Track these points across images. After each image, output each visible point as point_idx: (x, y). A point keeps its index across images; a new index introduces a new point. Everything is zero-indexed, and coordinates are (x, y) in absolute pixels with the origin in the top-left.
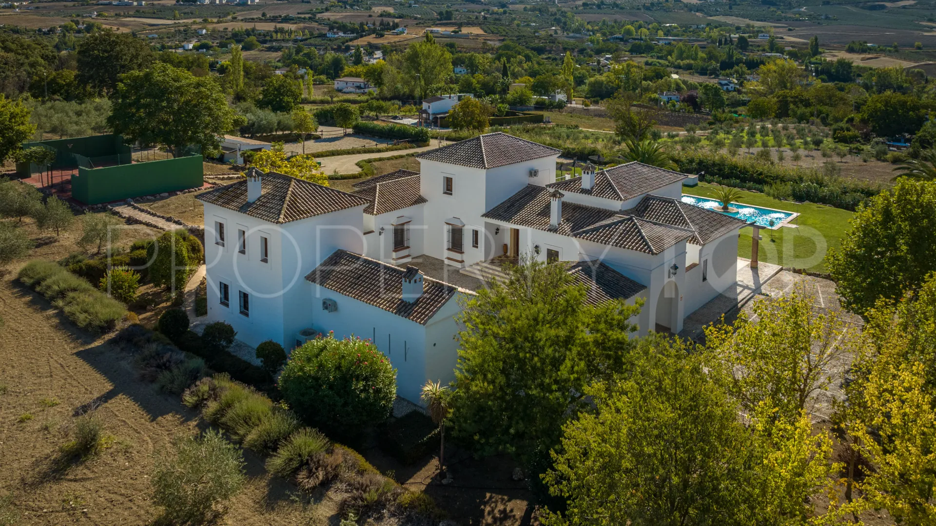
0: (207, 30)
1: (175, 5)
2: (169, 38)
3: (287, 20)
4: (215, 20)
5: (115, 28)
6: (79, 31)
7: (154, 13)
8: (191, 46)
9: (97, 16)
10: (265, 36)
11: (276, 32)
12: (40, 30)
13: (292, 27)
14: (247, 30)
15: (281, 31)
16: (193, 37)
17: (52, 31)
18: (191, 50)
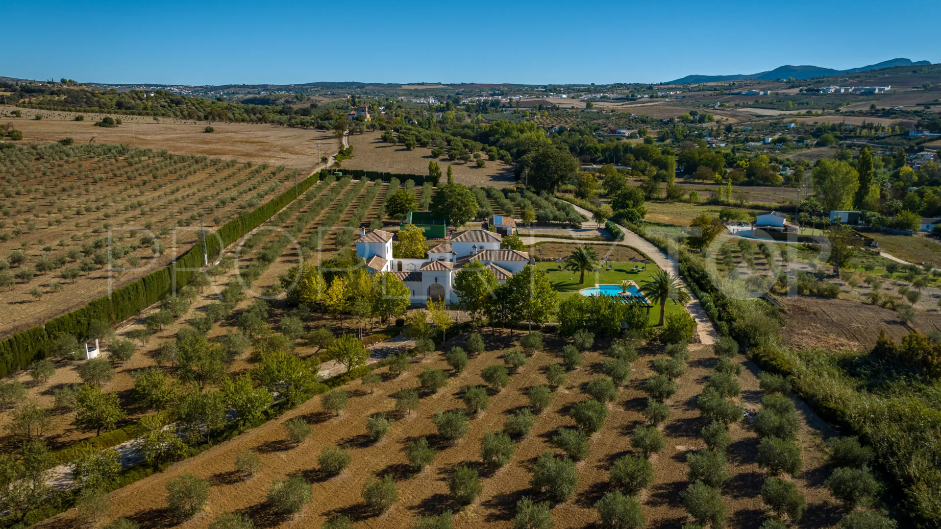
0: (796, 124)
1: (798, 94)
2: (758, 130)
3: (887, 114)
4: (820, 112)
5: (725, 118)
6: (692, 122)
7: (771, 103)
8: (770, 140)
9: (719, 106)
10: (851, 131)
11: (864, 127)
12: (661, 121)
13: (886, 122)
14: (834, 125)
15: (870, 127)
16: (779, 131)
17: (671, 121)
18: (769, 143)
